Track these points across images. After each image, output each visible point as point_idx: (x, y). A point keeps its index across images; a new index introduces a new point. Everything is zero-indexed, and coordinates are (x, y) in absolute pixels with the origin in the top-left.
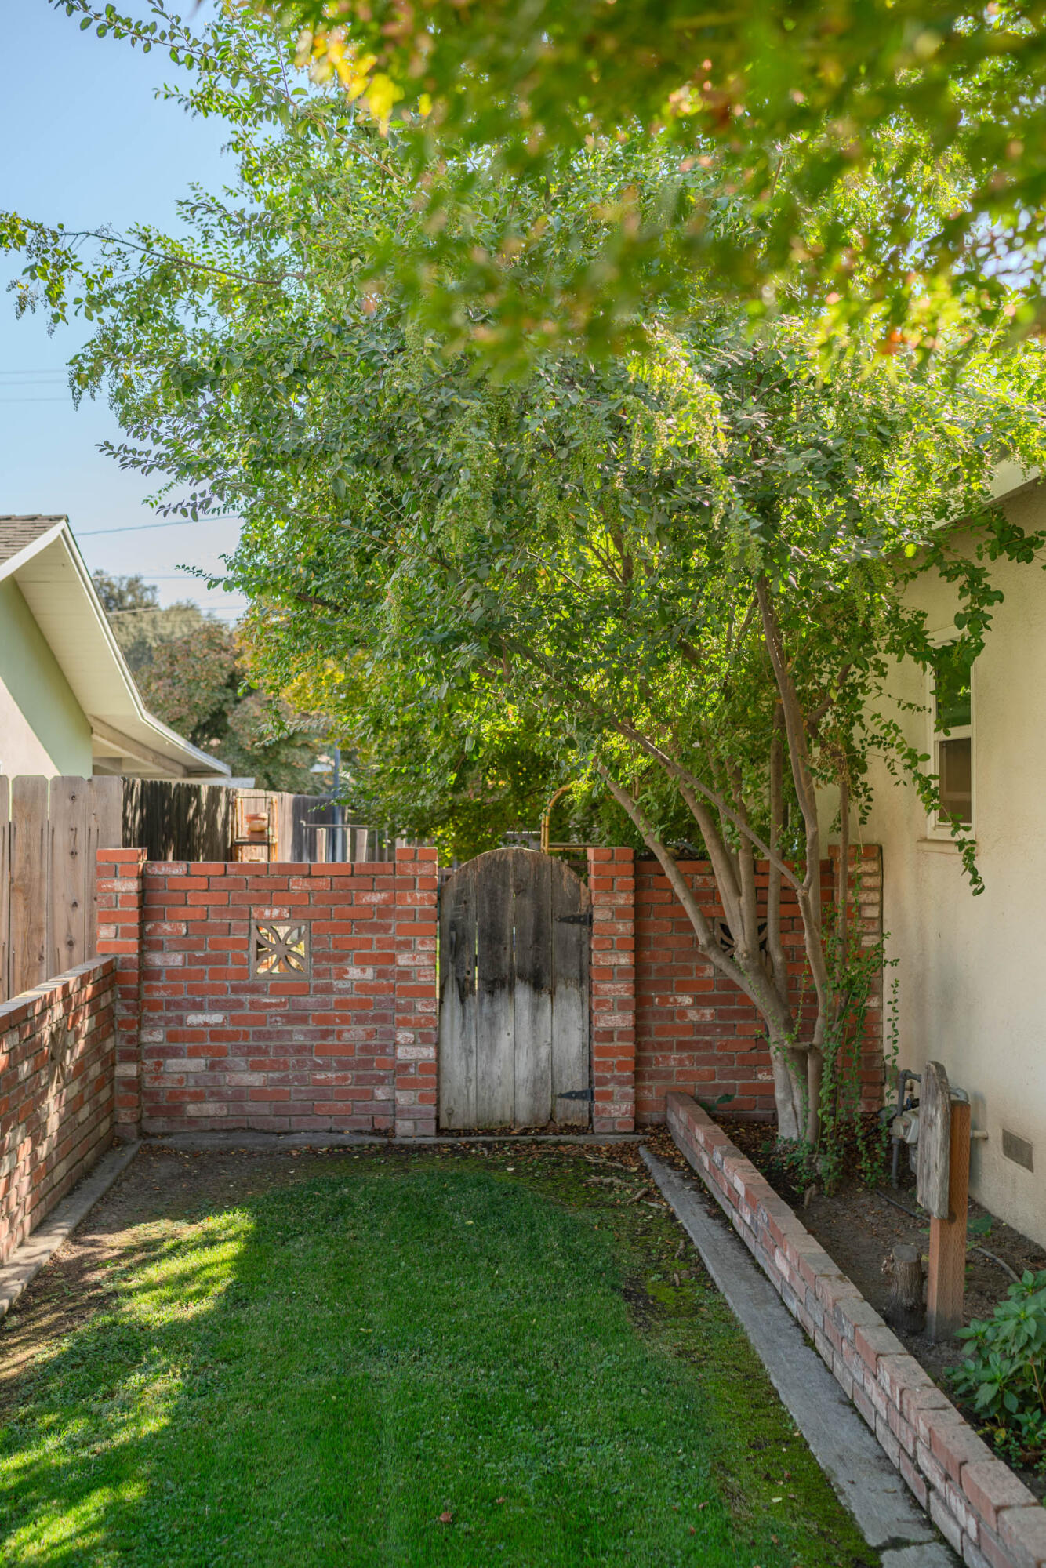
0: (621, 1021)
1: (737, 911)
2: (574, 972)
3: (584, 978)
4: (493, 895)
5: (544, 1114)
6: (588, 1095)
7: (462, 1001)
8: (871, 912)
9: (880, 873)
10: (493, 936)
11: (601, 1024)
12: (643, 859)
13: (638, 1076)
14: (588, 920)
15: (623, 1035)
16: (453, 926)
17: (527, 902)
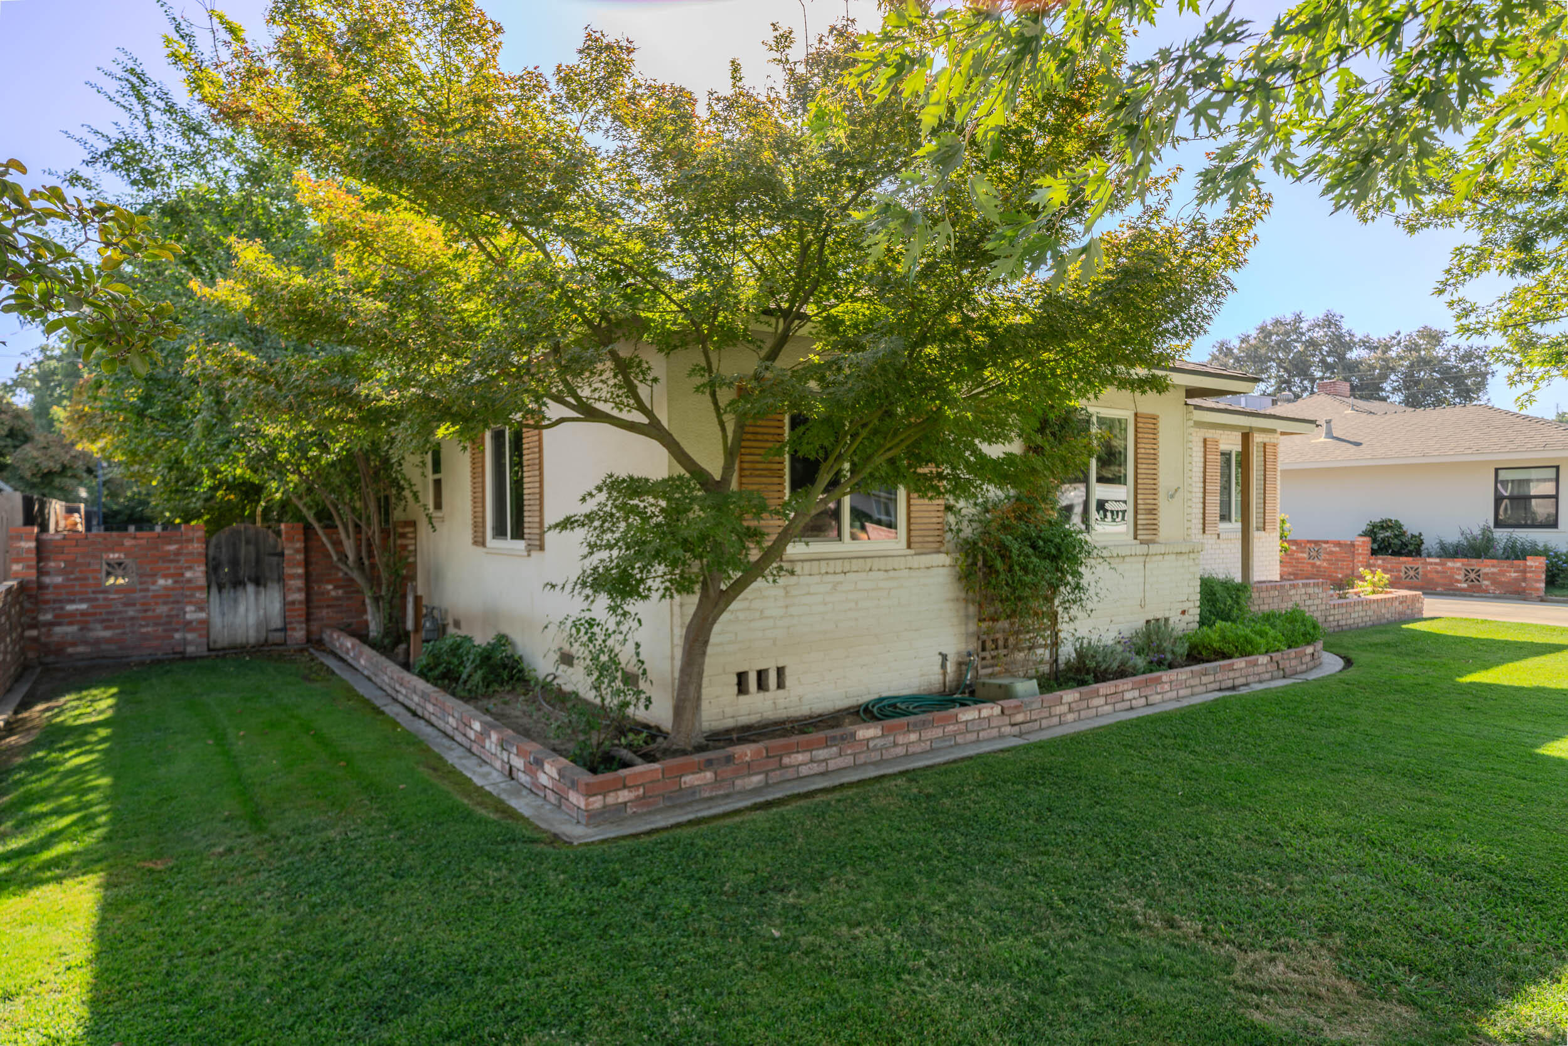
0: (300, 596)
1: (349, 546)
2: (276, 576)
3: (281, 579)
4: (234, 544)
5: (262, 639)
6: (284, 629)
7: (220, 591)
8: (411, 548)
9: (415, 532)
10: (234, 563)
11: (290, 598)
12: (308, 529)
13: (308, 620)
14: (282, 554)
15: (300, 602)
16: (214, 559)
17: (252, 548)
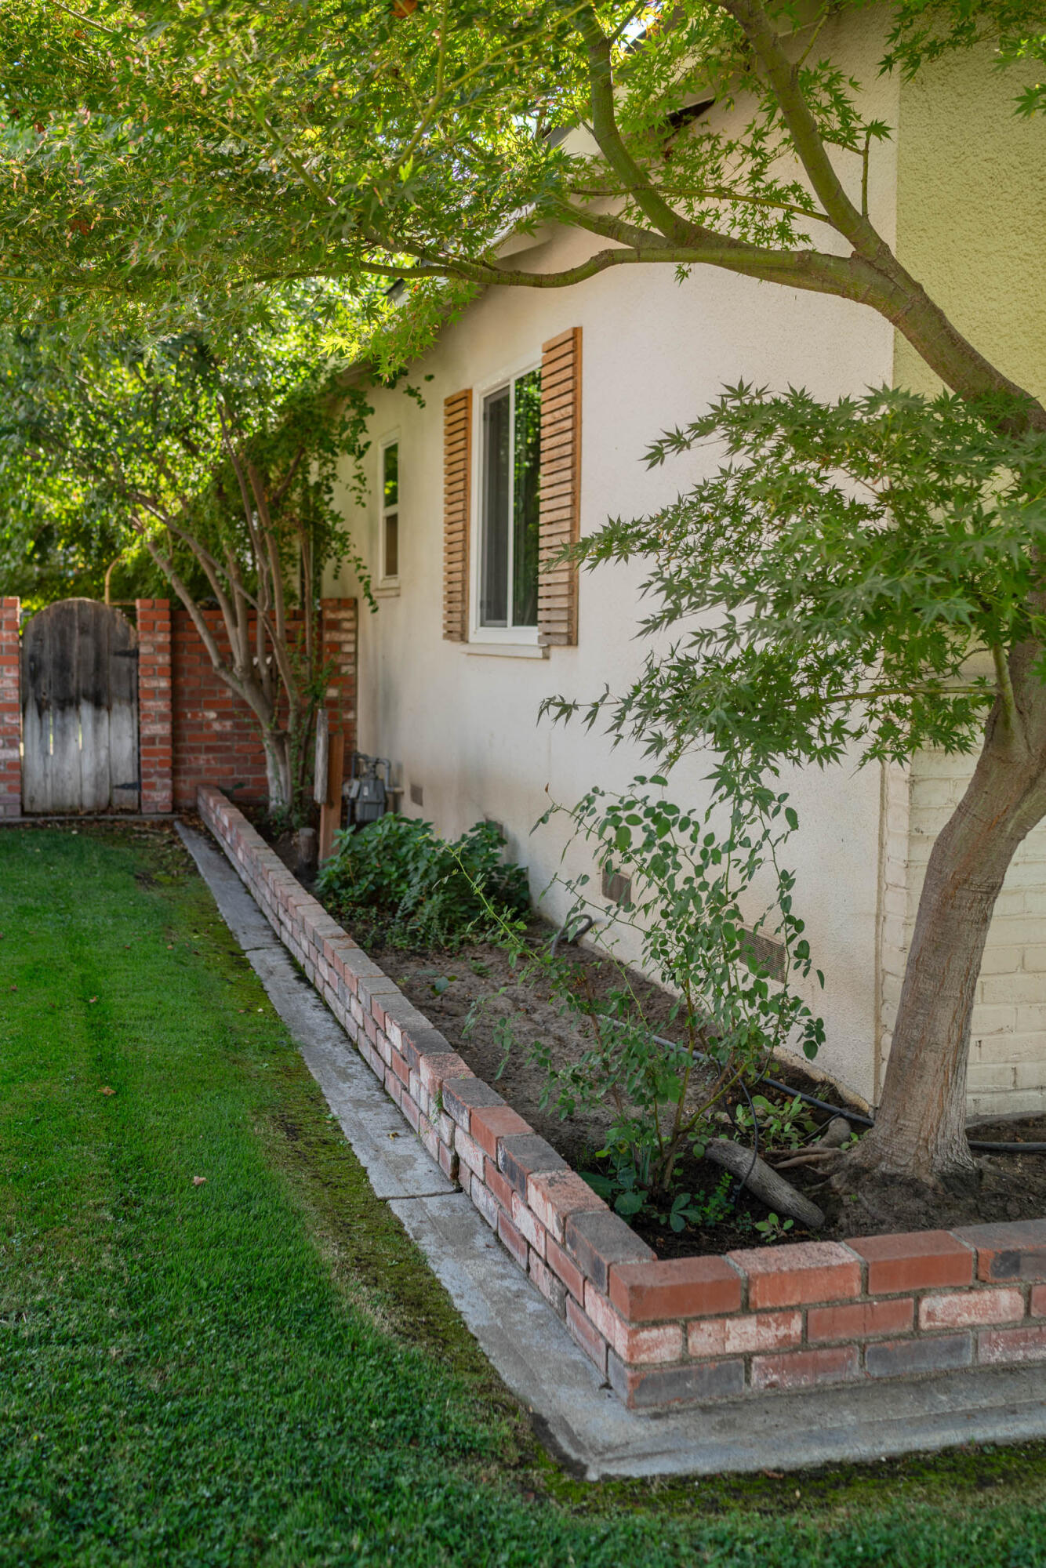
0: (160, 729)
1: (236, 636)
2: (126, 694)
3: (134, 698)
4: (62, 634)
5: (104, 800)
6: (137, 786)
7: (40, 715)
8: (349, 648)
9: (355, 619)
10: (63, 665)
11: (147, 732)
12: (177, 613)
13: (175, 773)
14: (135, 654)
15: (162, 740)
16: (32, 658)
17: (89, 641)
